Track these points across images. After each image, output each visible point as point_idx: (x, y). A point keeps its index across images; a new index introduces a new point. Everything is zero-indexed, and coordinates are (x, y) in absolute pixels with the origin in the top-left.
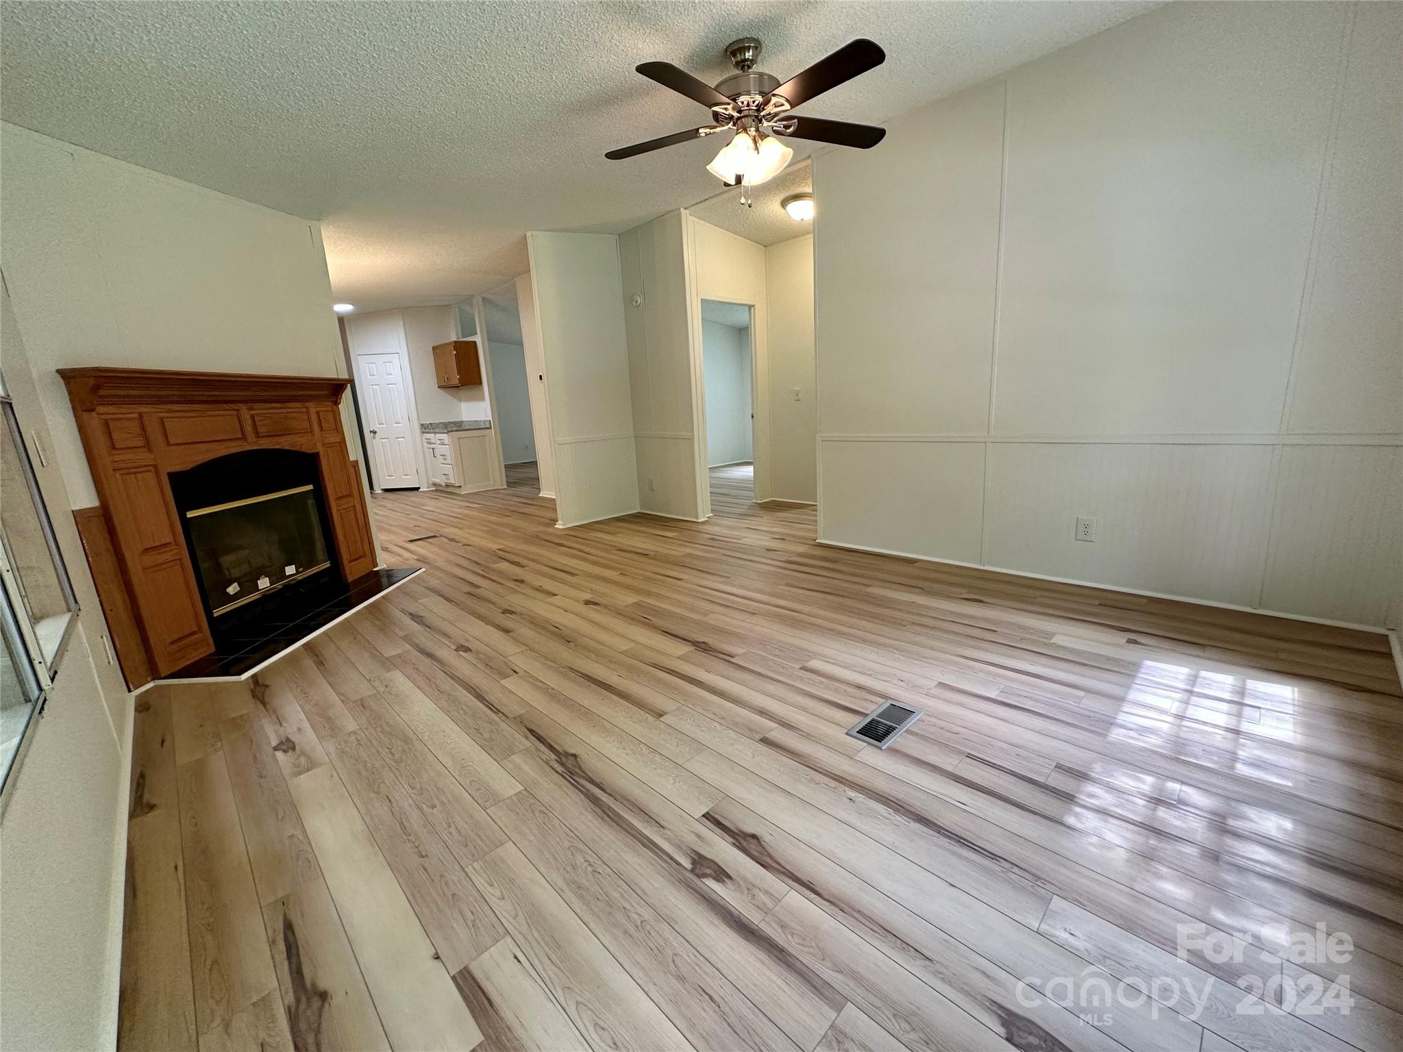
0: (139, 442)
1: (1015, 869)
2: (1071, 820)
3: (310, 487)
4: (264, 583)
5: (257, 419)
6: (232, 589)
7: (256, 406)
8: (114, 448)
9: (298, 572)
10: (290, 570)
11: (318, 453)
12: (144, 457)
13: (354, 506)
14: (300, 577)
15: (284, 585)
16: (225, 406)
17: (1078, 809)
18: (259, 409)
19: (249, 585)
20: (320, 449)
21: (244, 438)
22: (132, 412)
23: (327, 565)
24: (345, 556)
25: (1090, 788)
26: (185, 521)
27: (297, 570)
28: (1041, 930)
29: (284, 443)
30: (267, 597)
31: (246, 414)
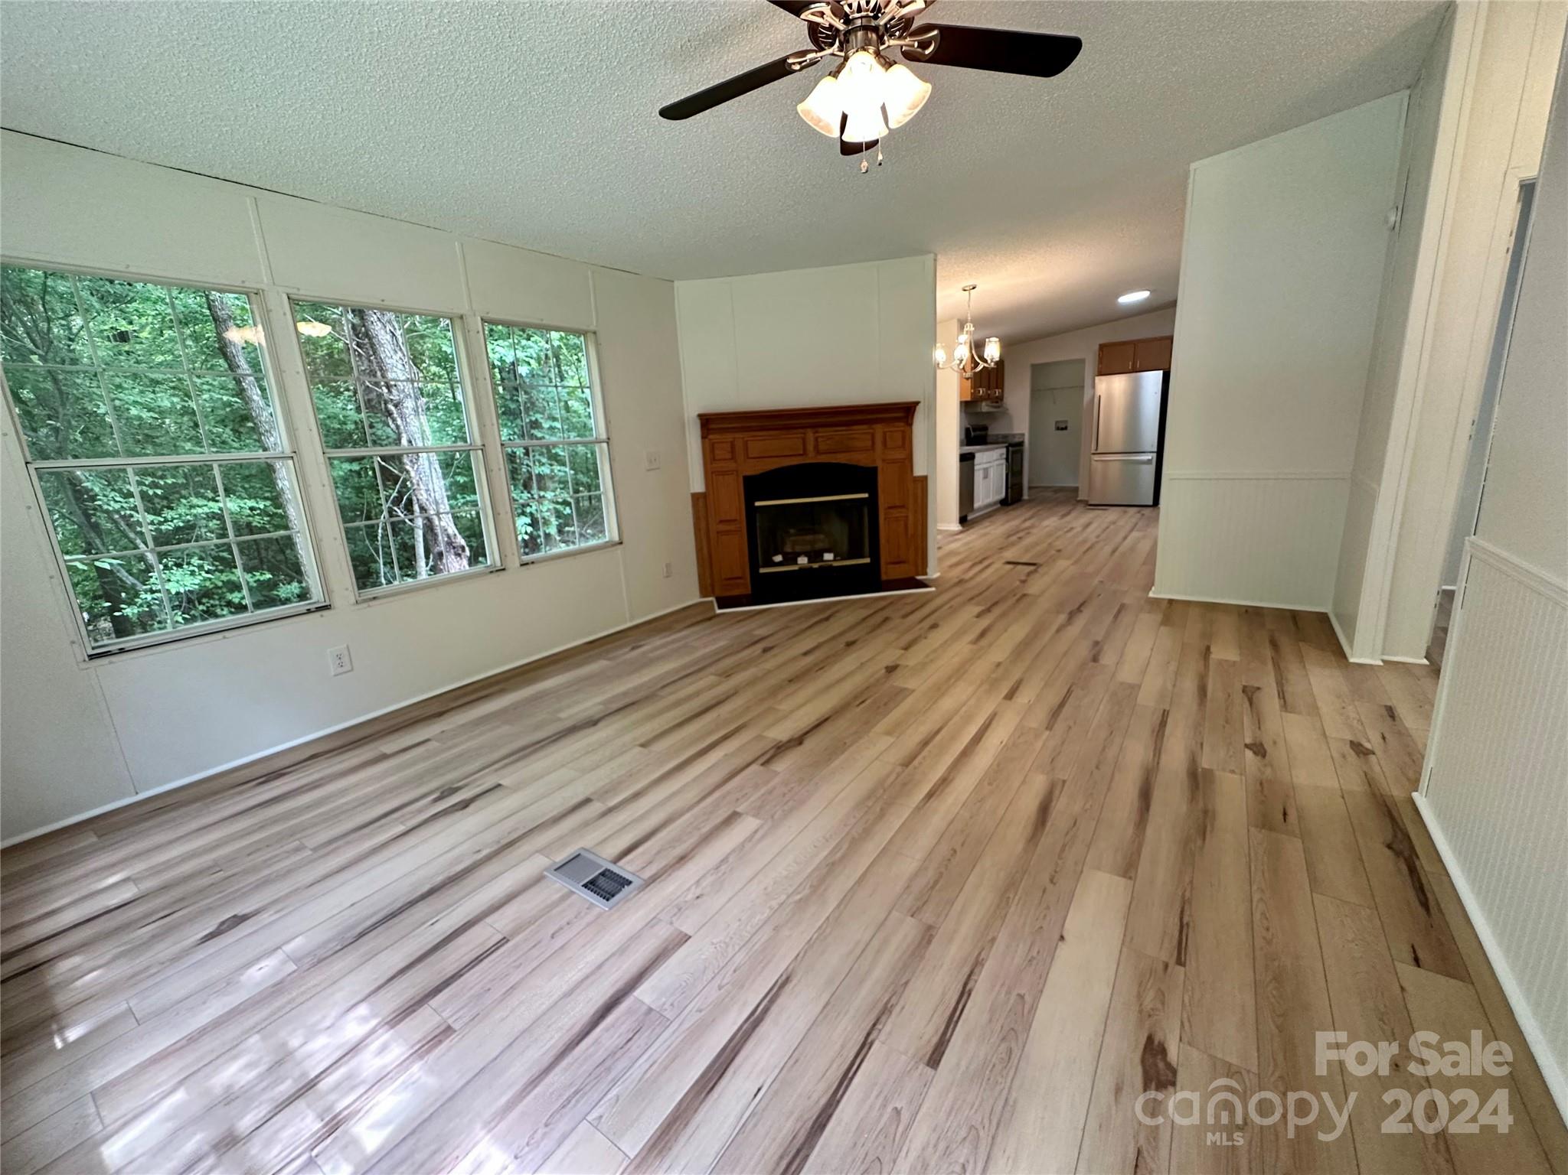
0: (729, 456)
1: (339, 947)
2: (363, 1010)
3: (866, 495)
4: (803, 561)
5: (820, 440)
6: (778, 558)
7: (820, 429)
8: (714, 460)
9: (835, 560)
10: (829, 556)
11: (875, 470)
12: (732, 465)
13: (907, 517)
14: (836, 564)
15: (820, 567)
16: (795, 431)
17: (374, 1022)
18: (823, 432)
19: (791, 559)
20: (879, 464)
21: (805, 454)
22: (729, 437)
23: (867, 560)
24: (884, 559)
25: (397, 1052)
26: (751, 511)
27: (835, 557)
28: (280, 951)
29: (842, 458)
30: (803, 570)
31: (810, 435)
